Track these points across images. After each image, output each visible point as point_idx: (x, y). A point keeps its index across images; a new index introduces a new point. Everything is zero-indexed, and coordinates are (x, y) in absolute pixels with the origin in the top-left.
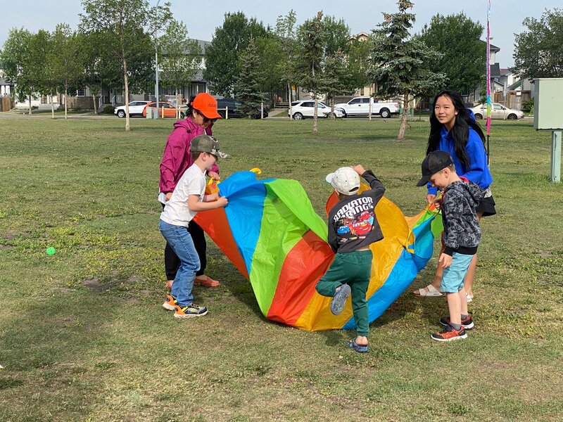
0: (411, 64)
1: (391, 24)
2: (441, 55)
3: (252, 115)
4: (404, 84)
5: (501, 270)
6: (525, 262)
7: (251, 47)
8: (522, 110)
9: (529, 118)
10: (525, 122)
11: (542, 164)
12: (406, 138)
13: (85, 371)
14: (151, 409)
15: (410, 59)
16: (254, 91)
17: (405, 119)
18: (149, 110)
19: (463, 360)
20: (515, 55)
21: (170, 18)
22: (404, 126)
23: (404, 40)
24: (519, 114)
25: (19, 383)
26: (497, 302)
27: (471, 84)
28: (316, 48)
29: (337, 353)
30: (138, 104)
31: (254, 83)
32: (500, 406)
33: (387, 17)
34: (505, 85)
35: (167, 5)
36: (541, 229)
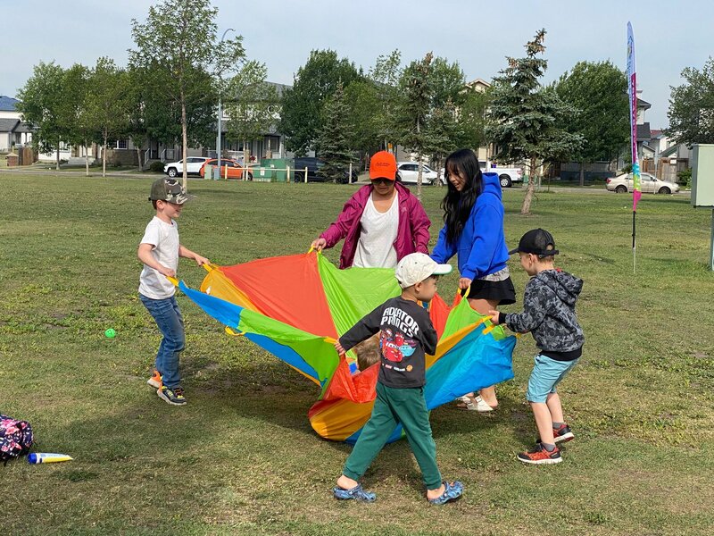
0: (541, 121)
1: (517, 71)
2: (577, 111)
3: (337, 179)
4: (531, 145)
5: (648, 371)
6: (676, 362)
7: (339, 93)
8: (677, 183)
9: (686, 193)
10: (681, 198)
11: (700, 250)
12: (532, 213)
13: (168, 465)
14: (247, 508)
15: (539, 115)
16: (340, 148)
17: (531, 189)
18: (208, 169)
19: (601, 467)
20: (670, 113)
21: (241, 55)
22: (529, 197)
23: (533, 91)
24: (673, 187)
25: (93, 475)
26: (642, 406)
27: (614, 147)
28: (423, 98)
29: (456, 455)
30: (194, 161)
31: (342, 139)
32: (643, 516)
33: (512, 62)
34: (656, 150)
35: (238, 38)
36: (696, 326)
